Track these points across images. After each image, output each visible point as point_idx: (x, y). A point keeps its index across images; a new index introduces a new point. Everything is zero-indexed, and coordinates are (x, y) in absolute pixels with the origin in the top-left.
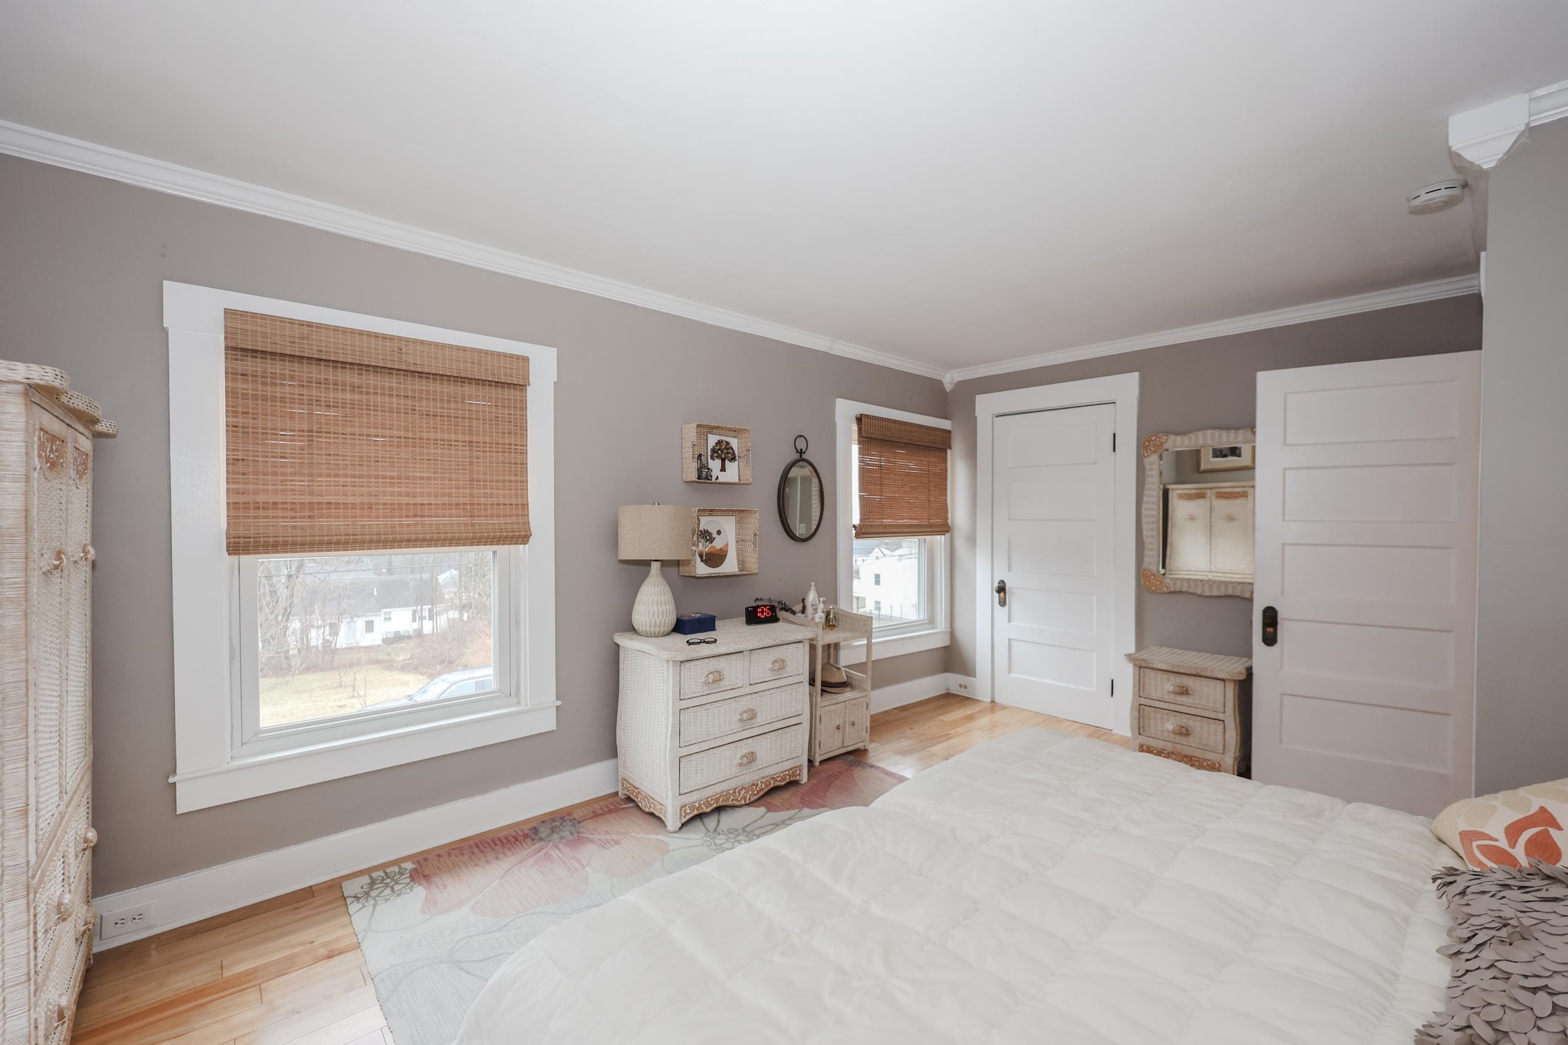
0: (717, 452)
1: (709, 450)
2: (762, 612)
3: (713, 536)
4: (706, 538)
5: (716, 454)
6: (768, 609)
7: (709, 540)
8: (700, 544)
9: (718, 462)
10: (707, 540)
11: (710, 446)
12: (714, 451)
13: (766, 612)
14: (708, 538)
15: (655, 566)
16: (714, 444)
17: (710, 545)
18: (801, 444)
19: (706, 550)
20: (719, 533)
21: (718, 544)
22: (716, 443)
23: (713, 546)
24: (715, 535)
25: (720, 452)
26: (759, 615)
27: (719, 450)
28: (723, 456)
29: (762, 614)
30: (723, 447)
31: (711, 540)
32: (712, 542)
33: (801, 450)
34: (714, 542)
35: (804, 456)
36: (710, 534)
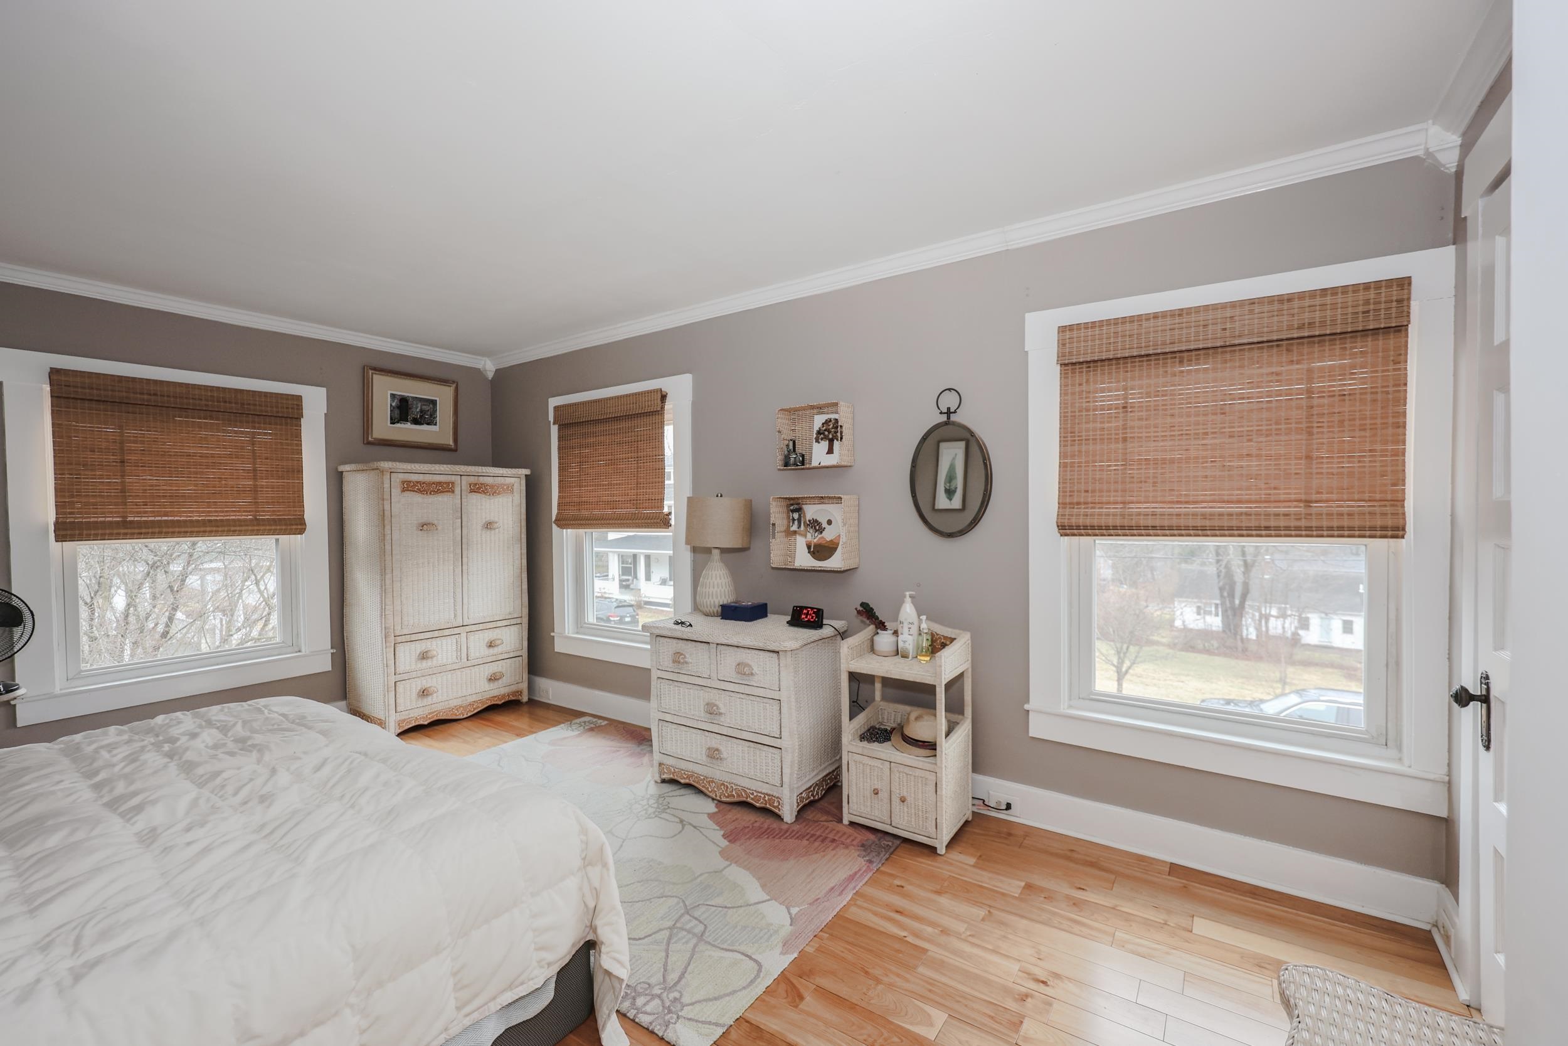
0: (823, 434)
1: (815, 432)
2: (807, 614)
3: (823, 526)
4: (815, 527)
5: (822, 436)
6: (814, 613)
7: (818, 530)
8: (809, 535)
9: (825, 445)
10: (816, 531)
11: (816, 428)
12: (819, 433)
13: (810, 615)
14: (817, 528)
15: (716, 552)
16: (820, 425)
17: (820, 536)
18: (949, 401)
19: (815, 541)
20: (829, 522)
21: (828, 535)
22: (823, 424)
23: (823, 538)
24: (825, 525)
25: (826, 433)
26: (803, 616)
27: (825, 430)
28: (831, 436)
29: (806, 617)
30: (831, 427)
31: (821, 530)
32: (821, 533)
33: (949, 409)
34: (824, 532)
35: (953, 418)
36: (819, 524)
